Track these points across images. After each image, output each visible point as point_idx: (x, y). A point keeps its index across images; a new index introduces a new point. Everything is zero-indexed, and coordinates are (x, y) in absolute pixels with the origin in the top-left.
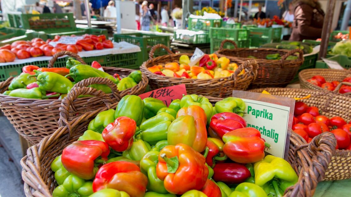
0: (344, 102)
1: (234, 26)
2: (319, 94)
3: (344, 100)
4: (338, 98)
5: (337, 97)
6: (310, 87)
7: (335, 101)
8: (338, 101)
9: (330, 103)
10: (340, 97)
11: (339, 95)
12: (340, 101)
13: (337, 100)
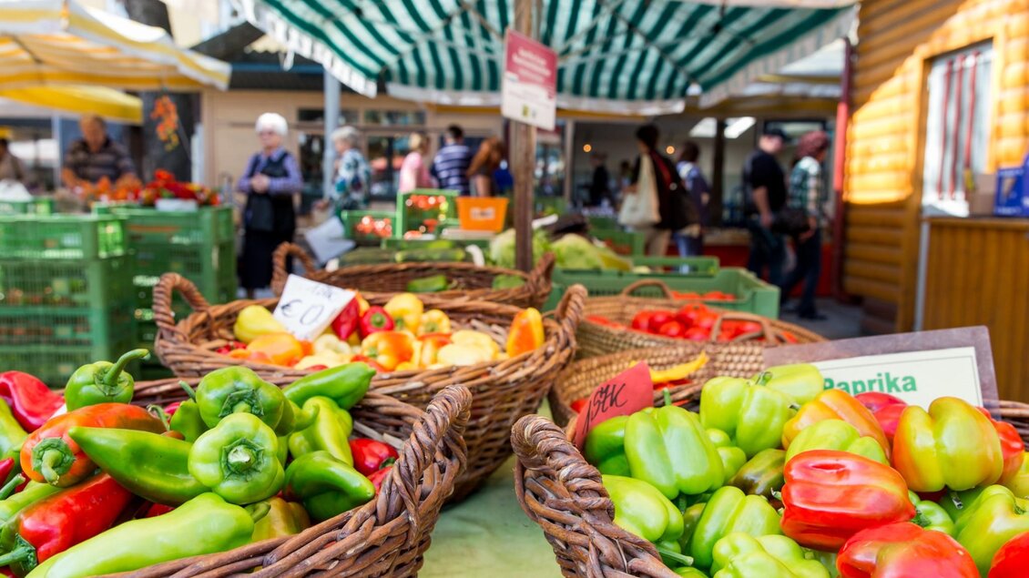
0: (744, 358)
1: (31, 207)
2: (685, 352)
3: (744, 354)
4: (730, 353)
5: (726, 350)
6: (640, 343)
7: (725, 361)
8: (731, 361)
9: (715, 368)
10: (734, 349)
11: (727, 345)
12: (736, 358)
13: (729, 358)
